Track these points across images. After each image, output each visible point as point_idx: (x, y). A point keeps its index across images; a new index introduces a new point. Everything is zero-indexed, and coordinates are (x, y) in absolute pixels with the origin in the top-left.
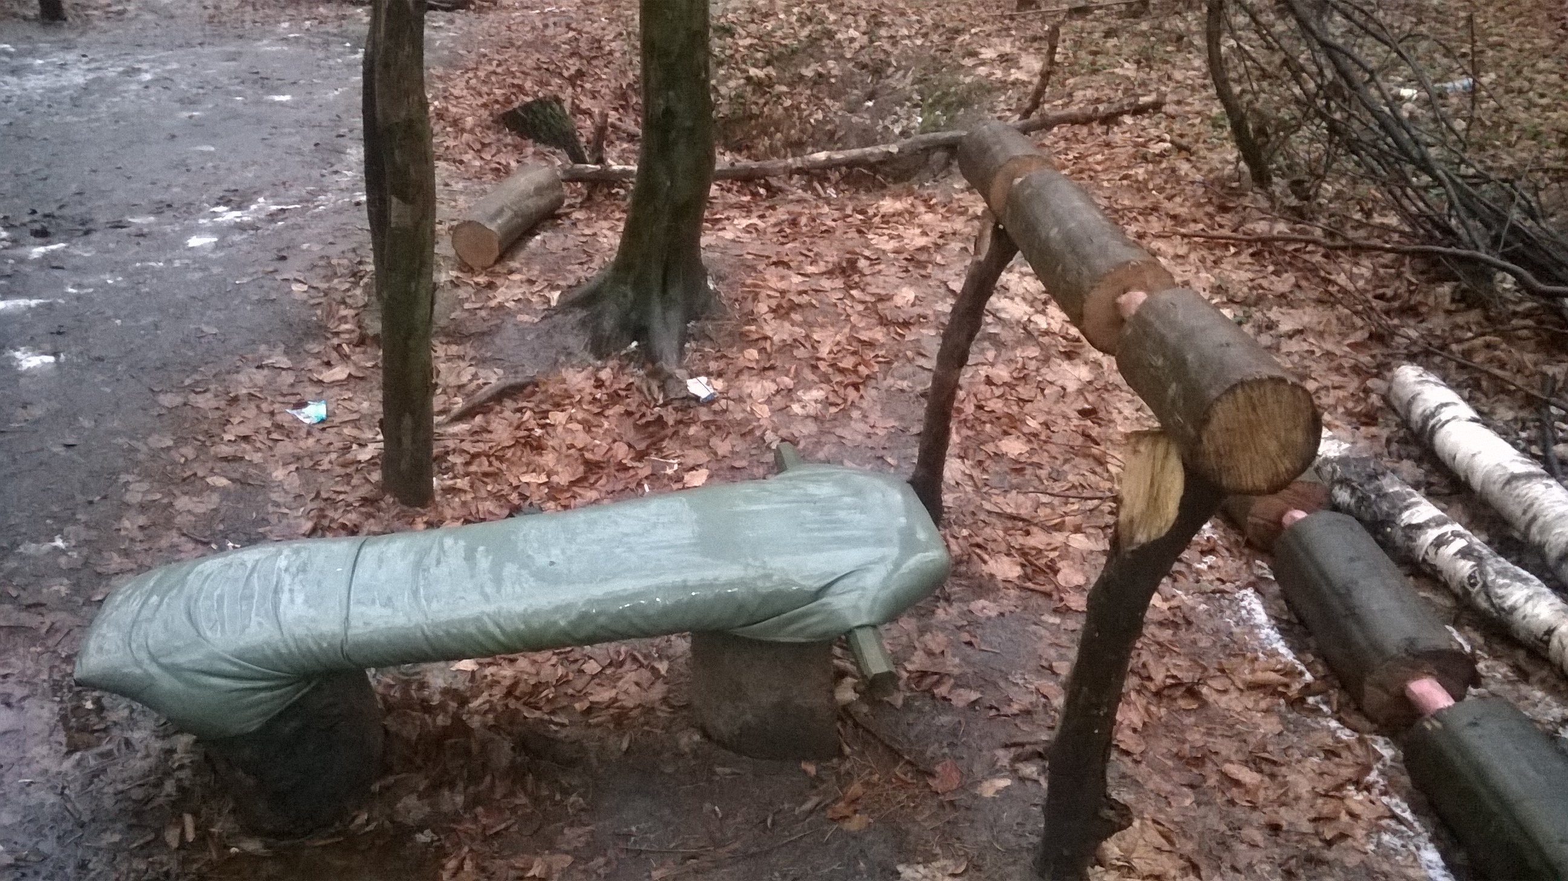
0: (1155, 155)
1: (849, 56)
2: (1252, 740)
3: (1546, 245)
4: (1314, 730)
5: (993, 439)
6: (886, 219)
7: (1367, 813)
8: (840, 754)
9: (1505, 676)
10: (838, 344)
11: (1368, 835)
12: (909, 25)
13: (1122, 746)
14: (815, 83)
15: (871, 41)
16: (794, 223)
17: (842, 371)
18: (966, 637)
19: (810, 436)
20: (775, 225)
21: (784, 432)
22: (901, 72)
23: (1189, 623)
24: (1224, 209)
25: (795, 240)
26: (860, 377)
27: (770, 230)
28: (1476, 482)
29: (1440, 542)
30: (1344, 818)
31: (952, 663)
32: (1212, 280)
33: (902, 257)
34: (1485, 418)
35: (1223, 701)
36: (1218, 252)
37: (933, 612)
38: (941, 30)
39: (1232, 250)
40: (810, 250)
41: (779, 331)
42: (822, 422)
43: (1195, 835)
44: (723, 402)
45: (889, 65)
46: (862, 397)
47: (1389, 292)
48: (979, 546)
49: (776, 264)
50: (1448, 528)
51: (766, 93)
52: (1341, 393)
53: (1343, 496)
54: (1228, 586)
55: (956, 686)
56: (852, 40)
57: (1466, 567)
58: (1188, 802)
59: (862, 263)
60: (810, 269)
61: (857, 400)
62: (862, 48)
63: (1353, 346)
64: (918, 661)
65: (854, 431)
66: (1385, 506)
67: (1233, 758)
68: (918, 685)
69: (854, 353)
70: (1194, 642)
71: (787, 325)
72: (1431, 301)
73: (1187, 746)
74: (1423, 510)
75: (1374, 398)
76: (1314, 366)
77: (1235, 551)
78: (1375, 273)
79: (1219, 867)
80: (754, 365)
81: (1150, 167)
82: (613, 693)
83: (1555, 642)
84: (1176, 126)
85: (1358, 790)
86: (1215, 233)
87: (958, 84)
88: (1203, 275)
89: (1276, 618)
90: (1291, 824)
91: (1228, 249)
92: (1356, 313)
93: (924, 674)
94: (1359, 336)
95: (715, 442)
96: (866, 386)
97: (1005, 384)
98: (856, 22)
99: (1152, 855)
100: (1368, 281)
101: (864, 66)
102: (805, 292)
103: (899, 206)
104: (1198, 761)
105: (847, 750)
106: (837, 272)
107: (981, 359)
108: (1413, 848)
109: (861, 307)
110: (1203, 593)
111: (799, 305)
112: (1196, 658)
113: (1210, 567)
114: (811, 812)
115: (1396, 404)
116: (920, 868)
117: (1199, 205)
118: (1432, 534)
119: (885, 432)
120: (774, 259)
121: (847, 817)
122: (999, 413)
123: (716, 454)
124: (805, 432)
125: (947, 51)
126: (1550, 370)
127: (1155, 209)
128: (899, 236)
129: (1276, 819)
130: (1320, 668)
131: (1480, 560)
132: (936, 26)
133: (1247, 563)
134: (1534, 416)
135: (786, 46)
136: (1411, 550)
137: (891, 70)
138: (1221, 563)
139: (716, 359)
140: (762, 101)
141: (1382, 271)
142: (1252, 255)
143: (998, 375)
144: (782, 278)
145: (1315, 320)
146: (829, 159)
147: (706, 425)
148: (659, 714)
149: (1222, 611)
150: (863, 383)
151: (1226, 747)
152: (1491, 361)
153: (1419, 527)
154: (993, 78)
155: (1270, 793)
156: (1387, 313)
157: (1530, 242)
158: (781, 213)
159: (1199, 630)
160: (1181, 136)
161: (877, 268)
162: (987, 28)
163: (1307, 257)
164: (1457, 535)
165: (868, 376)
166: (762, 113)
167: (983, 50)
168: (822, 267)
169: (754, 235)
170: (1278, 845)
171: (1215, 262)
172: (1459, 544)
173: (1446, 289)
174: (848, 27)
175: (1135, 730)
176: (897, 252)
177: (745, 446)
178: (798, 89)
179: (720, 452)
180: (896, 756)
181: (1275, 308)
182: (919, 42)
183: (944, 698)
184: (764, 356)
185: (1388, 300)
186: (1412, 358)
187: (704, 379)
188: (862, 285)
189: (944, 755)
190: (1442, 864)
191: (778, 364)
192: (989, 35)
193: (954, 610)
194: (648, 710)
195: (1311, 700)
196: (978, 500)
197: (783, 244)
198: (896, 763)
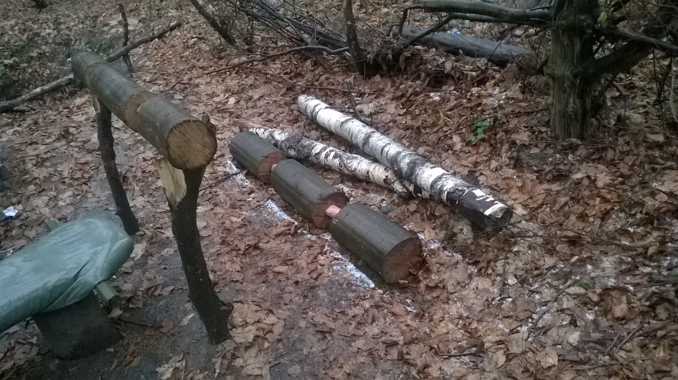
0: (192, 45)
1: (50, 41)
2: (282, 255)
3: (331, 35)
4: (303, 241)
5: (154, 183)
6: (79, 108)
7: (327, 262)
8: (122, 337)
9: (361, 194)
10: (71, 168)
11: (329, 270)
12: (73, 20)
13: (234, 280)
14: (40, 58)
15: (59, 32)
16: (36, 123)
17: (77, 179)
18: (163, 266)
19: (71, 213)
20: (27, 127)
21: (58, 216)
22: (78, 42)
23: (250, 222)
24: (220, 58)
25: (37, 130)
26: (86, 179)
27: (25, 130)
28: (333, 129)
29: (327, 156)
30: (319, 267)
31: (160, 280)
32: (223, 88)
33: (89, 121)
34: (332, 106)
35: (268, 246)
36: (223, 76)
37: (147, 263)
38: (89, 18)
39: (228, 73)
40: (46, 133)
41: (40, 173)
42: (75, 205)
43: (269, 299)
44: (25, 214)
45: (71, 40)
46: (90, 187)
47: (289, 71)
48: (159, 228)
49: (31, 144)
50: (328, 150)
51: (17, 69)
52: (283, 115)
53: (292, 153)
54: (261, 203)
55: (163, 288)
56: (49, 34)
57: (337, 161)
58: (264, 289)
59: (72, 130)
60: (48, 141)
61: (88, 189)
62: (55, 36)
63: (282, 95)
64: (146, 285)
65: (91, 202)
66: (306, 150)
67: (277, 265)
68: (147, 294)
69: (80, 170)
70: (254, 229)
71: (44, 169)
72: (305, 69)
73: (259, 268)
74: (319, 146)
75: (296, 112)
76: (271, 108)
77: (261, 188)
78: (282, 65)
79: (280, 307)
80: (34, 192)
81: (191, 50)
82: (13, 362)
83: (370, 175)
84: (197, 30)
85: (322, 255)
86: (220, 69)
87: (105, 39)
88: (219, 87)
89: (281, 207)
90: (302, 278)
91: (226, 74)
92: (279, 82)
93: (149, 289)
94: (284, 91)
95: (27, 233)
96: (90, 182)
97: (152, 158)
98: (48, 25)
99: (255, 314)
100: (280, 69)
101: (60, 44)
102: (49, 152)
103: (83, 100)
104: (264, 272)
105: (124, 334)
106: (61, 137)
107: (138, 152)
108: (344, 267)
109: (77, 149)
110: (253, 209)
111: (47, 158)
112: (255, 234)
113: (253, 198)
114: (116, 367)
115: (302, 111)
116: (166, 365)
117: (211, 60)
118: (324, 154)
119: (105, 197)
120: (29, 142)
121: (131, 361)
122: (153, 171)
123: (30, 238)
124: (69, 211)
125: (95, 27)
126: (347, 80)
127: (194, 67)
128: (86, 113)
129: (296, 279)
130: (300, 218)
131: (340, 157)
132: (86, 18)
133: (266, 191)
134: (347, 99)
135: (18, 46)
136: (320, 163)
137: (73, 42)
138: (257, 195)
139: (15, 196)
140: (17, 74)
141: (284, 63)
142: (236, 73)
143: (148, 156)
144: (35, 149)
145: (266, 90)
146: (42, 90)
147: (20, 227)
148: (37, 360)
149: (261, 213)
150: (88, 181)
151: (273, 262)
152: (328, 84)
153: (319, 153)
154: (119, 32)
155: (292, 271)
156: (291, 79)
157: (326, 36)
158: (29, 121)
159: (255, 223)
160: (200, 34)
161: (80, 130)
162: (109, 12)
163: (256, 67)
164: (332, 151)
165: (89, 177)
166: (19, 79)
167: (110, 22)
168: (53, 138)
169: (18, 135)
170: (299, 288)
171: (223, 80)
172: (333, 154)
173: (309, 63)
174: (45, 29)
175: (238, 272)
176: (87, 120)
177: (42, 229)
178: (33, 63)
179: (31, 237)
180: (144, 327)
181: (250, 91)
182: (81, 26)
183: (160, 295)
184: (38, 186)
185: (289, 74)
186: (303, 93)
187: (11, 208)
188: (74, 139)
189: (165, 317)
190: (355, 268)
191: (46, 187)
192: (111, 15)
193: (155, 258)
194: (31, 362)
195: (299, 231)
196: (154, 210)
197: (32, 134)
198: (145, 330)
